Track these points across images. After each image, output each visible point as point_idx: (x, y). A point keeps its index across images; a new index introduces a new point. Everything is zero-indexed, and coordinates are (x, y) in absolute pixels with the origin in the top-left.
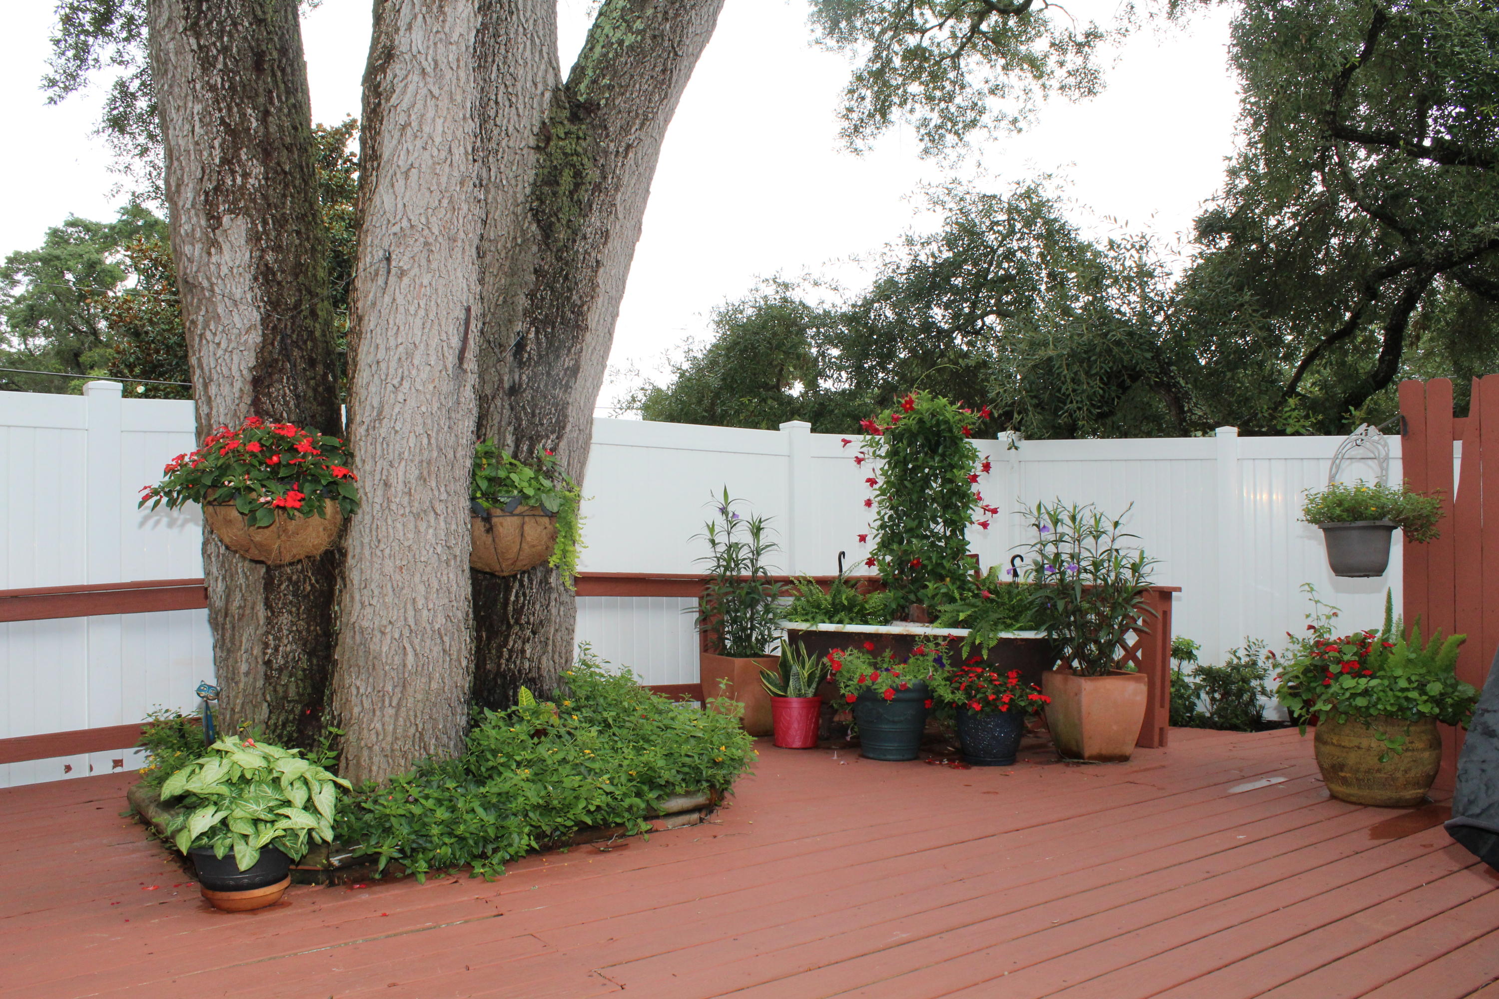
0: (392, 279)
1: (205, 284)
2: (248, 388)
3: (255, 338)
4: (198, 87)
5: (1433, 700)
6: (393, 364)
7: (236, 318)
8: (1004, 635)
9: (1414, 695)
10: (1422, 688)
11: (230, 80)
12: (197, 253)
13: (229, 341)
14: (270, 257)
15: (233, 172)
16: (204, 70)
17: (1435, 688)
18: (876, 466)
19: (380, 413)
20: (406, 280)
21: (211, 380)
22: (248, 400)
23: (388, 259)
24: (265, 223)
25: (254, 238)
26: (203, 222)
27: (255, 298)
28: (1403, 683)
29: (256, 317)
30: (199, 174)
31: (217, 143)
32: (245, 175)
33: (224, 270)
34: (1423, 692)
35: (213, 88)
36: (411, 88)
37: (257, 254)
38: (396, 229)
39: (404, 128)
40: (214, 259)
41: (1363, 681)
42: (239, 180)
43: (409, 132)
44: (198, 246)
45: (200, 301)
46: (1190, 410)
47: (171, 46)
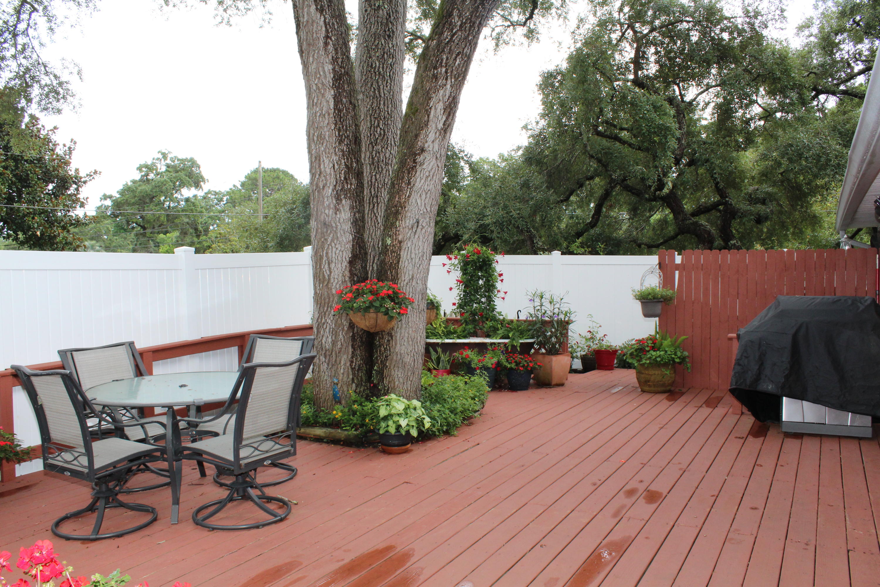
0: (419, 230)
1: (334, 225)
2: (348, 265)
3: (349, 246)
4: (337, 150)
5: (679, 358)
6: (417, 260)
7: (344, 238)
8: (521, 341)
9: (673, 356)
10: (675, 354)
11: (349, 148)
12: (330, 213)
13: (341, 247)
14: (357, 215)
15: (347, 183)
16: (339, 143)
17: (679, 354)
18: (457, 274)
19: (413, 277)
20: (424, 230)
21: (332, 261)
22: (348, 269)
23: (418, 222)
24: (356, 202)
25: (352, 208)
26: (334, 202)
27: (351, 231)
28: (669, 353)
29: (351, 238)
30: (335, 183)
31: (343, 172)
32: (351, 184)
33: (342, 220)
34: (676, 355)
35: (343, 151)
36: (432, 164)
37: (353, 214)
38: (422, 212)
39: (427, 177)
40: (338, 216)
41: (658, 352)
42: (349, 186)
43: (429, 179)
44: (331, 211)
45: (331, 232)
46: (537, 243)
47: (327, 133)
